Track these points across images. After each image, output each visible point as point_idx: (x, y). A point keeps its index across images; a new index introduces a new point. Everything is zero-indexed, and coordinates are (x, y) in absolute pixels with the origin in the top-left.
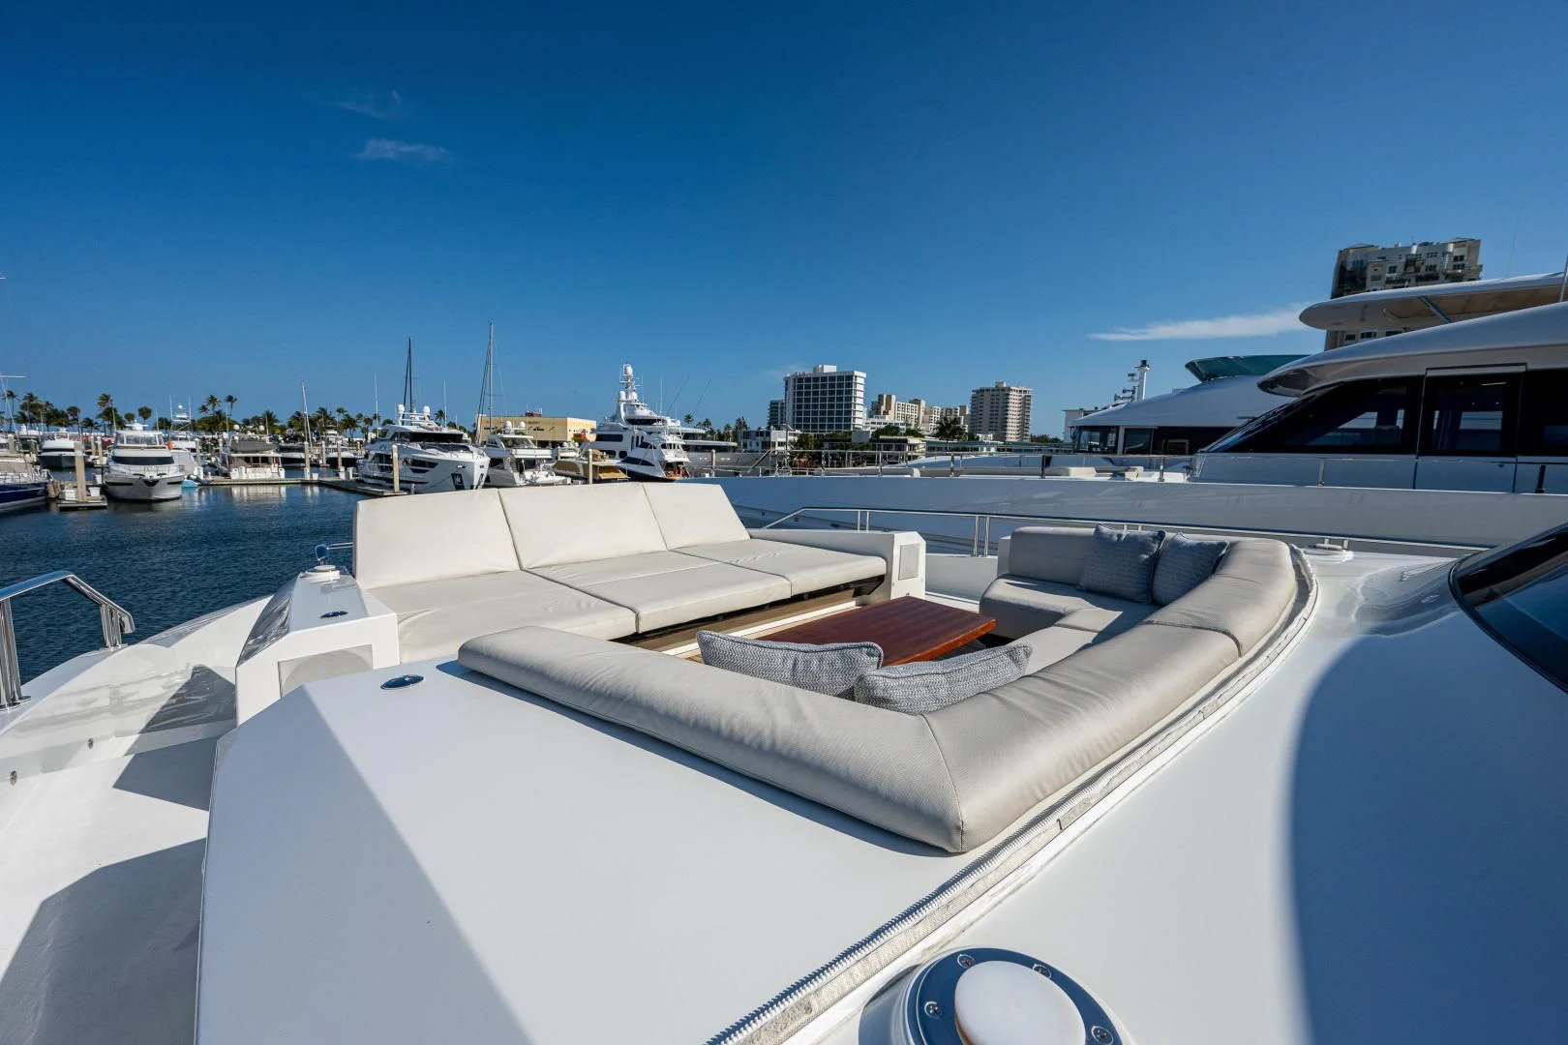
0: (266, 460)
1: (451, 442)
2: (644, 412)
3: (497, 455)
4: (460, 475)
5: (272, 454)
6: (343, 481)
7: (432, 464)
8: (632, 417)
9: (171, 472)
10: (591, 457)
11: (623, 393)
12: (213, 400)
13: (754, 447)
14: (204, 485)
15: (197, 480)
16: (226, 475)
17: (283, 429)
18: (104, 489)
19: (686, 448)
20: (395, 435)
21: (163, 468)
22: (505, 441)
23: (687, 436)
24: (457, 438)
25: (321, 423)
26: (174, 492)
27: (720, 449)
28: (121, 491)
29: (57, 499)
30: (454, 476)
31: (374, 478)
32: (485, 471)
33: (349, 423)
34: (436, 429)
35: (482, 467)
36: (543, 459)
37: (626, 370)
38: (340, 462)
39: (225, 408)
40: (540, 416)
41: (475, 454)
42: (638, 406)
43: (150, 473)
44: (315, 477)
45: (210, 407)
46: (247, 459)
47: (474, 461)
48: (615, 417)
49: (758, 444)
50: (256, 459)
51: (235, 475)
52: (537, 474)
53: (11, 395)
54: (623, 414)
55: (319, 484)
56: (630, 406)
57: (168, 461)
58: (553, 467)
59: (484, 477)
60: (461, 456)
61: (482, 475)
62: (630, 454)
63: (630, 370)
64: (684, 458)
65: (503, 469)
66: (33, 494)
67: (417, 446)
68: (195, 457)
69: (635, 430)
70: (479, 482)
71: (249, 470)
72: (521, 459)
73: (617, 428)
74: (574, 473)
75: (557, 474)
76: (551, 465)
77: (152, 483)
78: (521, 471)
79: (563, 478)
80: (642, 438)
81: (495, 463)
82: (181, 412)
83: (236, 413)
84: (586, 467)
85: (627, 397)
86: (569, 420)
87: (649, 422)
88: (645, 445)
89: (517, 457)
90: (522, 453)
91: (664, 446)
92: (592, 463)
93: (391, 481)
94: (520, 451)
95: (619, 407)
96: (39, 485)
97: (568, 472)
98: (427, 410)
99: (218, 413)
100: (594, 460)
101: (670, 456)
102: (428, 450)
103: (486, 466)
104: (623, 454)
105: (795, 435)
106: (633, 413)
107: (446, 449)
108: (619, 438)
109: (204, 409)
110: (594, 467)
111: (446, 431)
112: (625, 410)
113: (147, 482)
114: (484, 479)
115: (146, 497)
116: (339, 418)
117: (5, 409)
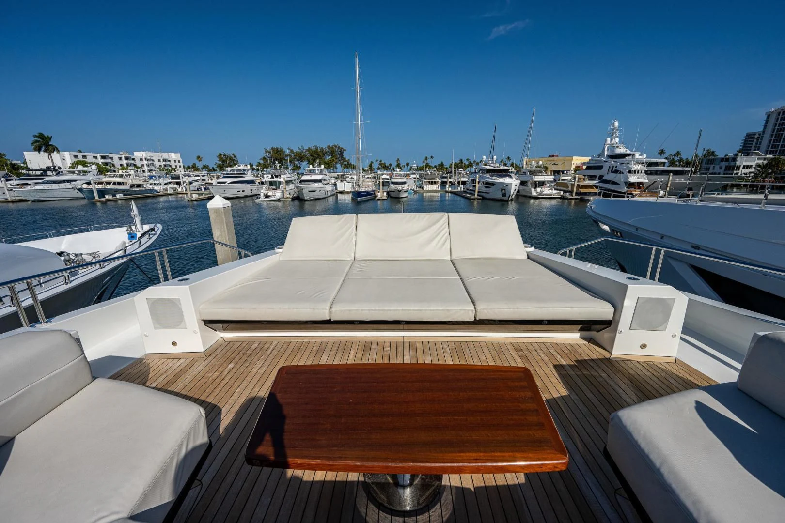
0: (435, 182)
1: (504, 173)
2: (621, 150)
3: (524, 178)
4: (505, 190)
5: (437, 180)
6: (459, 192)
7: (493, 184)
8: (612, 153)
9: (405, 187)
10: (577, 179)
11: (609, 139)
12: (426, 158)
13: (717, 170)
14: (415, 192)
15: (413, 190)
16: (423, 188)
17: (447, 168)
18: (388, 193)
19: (646, 172)
20: (481, 170)
21: (403, 186)
22: (530, 172)
23: (650, 165)
24: (506, 171)
25: (460, 165)
26: (405, 195)
27: (676, 173)
28: (392, 194)
29: (377, 196)
30: (502, 190)
31: (470, 190)
32: (517, 188)
33: (470, 165)
34: (498, 167)
35: (516, 185)
36: (548, 181)
37: (614, 124)
38: (461, 182)
39: (429, 161)
40: (557, 156)
41: (514, 179)
42: (618, 147)
43: (400, 187)
44: (450, 189)
45: (425, 161)
46: (429, 182)
47: (513, 182)
48: (601, 155)
49: (720, 168)
50: (432, 182)
51: (425, 188)
52: (543, 189)
53: (377, 161)
54: (606, 153)
55: (451, 192)
56: (612, 147)
57: (404, 183)
58: (554, 185)
59: (516, 190)
60: (507, 180)
61: (515, 189)
62: (606, 178)
63: (616, 124)
64: (645, 179)
65: (526, 186)
66: (371, 194)
67: (488, 175)
68: (415, 181)
69: (612, 162)
70: (513, 193)
71: (429, 186)
72: (536, 181)
73: (601, 161)
74: (565, 189)
75: (555, 189)
76: (553, 184)
77: (400, 191)
78: (536, 188)
79: (558, 191)
80: (616, 167)
81: (523, 183)
82: (415, 164)
83: (432, 163)
84: (573, 185)
85: (611, 141)
86: (574, 158)
87: (623, 156)
88: (616, 172)
89: (534, 180)
90: (538, 178)
91: (630, 172)
92: (577, 183)
93: (475, 191)
94: (536, 177)
95: (604, 148)
96: (373, 191)
97: (562, 188)
98: (495, 157)
99: (427, 163)
100: (578, 181)
101: (633, 179)
102: (493, 178)
103: (518, 185)
104: (601, 177)
105: (765, 159)
106: (614, 151)
107: (501, 177)
108: (600, 168)
109: (424, 162)
110: (578, 185)
111: (502, 168)
112: (608, 150)
113: (398, 191)
114: (516, 192)
115: (398, 196)
116: (467, 163)
117: (376, 165)
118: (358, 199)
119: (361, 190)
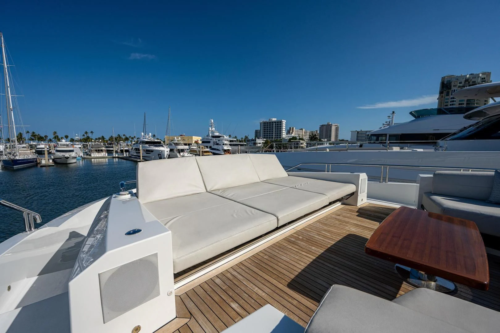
0: (102, 150)
1: (158, 144)
2: (217, 134)
3: (172, 148)
4: (160, 154)
5: (104, 149)
6: (125, 157)
7: (152, 151)
8: (213, 135)
9: (73, 154)
10: (201, 148)
12: (86, 133)
13: (251, 144)
14: (83, 158)
15: (81, 157)
16: (90, 155)
17: (107, 141)
18: (53, 160)
19: (230, 145)
20: (141, 142)
21: (71, 153)
22: (174, 143)
23: (231, 141)
24: (160, 143)
25: (118, 139)
26: (74, 161)
27: (241, 145)
28: (58, 161)
29: (40, 163)
30: (159, 155)
31: (135, 155)
32: (168, 153)
33: (127, 139)
34: (153, 140)
35: (167, 152)
36: (186, 149)
37: (211, 121)
38: (124, 150)
39: (90, 135)
40: (184, 136)
41: (165, 148)
42: (215, 132)
43: (67, 155)
44: (117, 155)
45: (85, 135)
46: (96, 150)
47: (165, 150)
48: (208, 136)
49: (252, 144)
50: (99, 150)
51: (93, 155)
52: (184, 154)
53: (28, 132)
54: (210, 135)
55: (118, 157)
56: (213, 132)
57: (72, 151)
58: (189, 151)
59: (168, 155)
60: (161, 148)
61: (167, 154)
62: (213, 147)
63: (212, 121)
64: (230, 148)
65: (174, 152)
66: (33, 162)
67: (147, 145)
68: (81, 150)
69: (214, 139)
70: (167, 156)
71: (97, 154)
72: (179, 149)
73: (209, 139)
74: (196, 153)
75: (191, 154)
76: (188, 151)
77: (67, 158)
78: (179, 153)
79: (193, 155)
80: (217, 142)
81: (171, 150)
82: (77, 136)
83: (93, 137)
84: (199, 151)
85: (211, 129)
86: (193, 137)
87: (219, 137)
88: (218, 144)
89: (178, 148)
90: (180, 147)
91: (223, 144)
92: (201, 150)
93: (140, 156)
95: (209, 133)
96: (34, 159)
97: (194, 153)
98: (150, 134)
99: (88, 136)
100: (202, 149)
101: (226, 148)
102: (150, 147)
103: (169, 151)
104: (210, 147)
105: (264, 140)
106: (214, 134)
107: (156, 146)
108: (209, 142)
109: (84, 135)
110: (202, 151)
111: (156, 140)
112: (211, 133)
113: (66, 158)
114: (168, 156)
115: (66, 162)
116: (124, 137)
117: (26, 136)
118: (14, 167)
119: (17, 158)
